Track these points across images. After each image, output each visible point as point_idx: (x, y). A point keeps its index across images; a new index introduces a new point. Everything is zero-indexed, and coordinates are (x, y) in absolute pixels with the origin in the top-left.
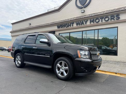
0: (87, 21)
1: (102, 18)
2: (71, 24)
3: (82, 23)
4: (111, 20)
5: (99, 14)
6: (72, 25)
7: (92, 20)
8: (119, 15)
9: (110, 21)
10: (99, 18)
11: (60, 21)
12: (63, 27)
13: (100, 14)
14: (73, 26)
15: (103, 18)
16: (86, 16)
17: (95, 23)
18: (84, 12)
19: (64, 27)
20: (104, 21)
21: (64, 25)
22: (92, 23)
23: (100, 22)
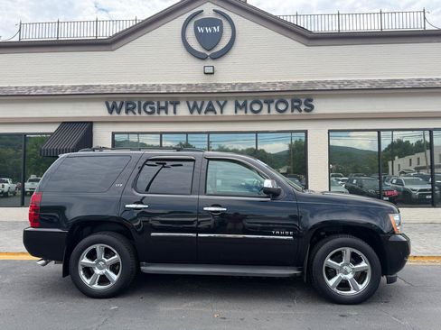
0: (225, 102)
1: (269, 102)
2: (167, 104)
3: (210, 109)
4: (292, 111)
5: (261, 88)
6: (171, 108)
7: (241, 103)
8: (311, 100)
9: (289, 112)
10: (262, 101)
11: (118, 87)
12: (136, 111)
13: (265, 89)
14: (175, 112)
15: (272, 102)
16: (223, 89)
17: (249, 113)
18: (213, 73)
19: (140, 112)
20: (274, 112)
21: (140, 103)
22: (241, 113)
23: (265, 112)
